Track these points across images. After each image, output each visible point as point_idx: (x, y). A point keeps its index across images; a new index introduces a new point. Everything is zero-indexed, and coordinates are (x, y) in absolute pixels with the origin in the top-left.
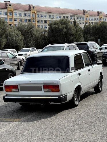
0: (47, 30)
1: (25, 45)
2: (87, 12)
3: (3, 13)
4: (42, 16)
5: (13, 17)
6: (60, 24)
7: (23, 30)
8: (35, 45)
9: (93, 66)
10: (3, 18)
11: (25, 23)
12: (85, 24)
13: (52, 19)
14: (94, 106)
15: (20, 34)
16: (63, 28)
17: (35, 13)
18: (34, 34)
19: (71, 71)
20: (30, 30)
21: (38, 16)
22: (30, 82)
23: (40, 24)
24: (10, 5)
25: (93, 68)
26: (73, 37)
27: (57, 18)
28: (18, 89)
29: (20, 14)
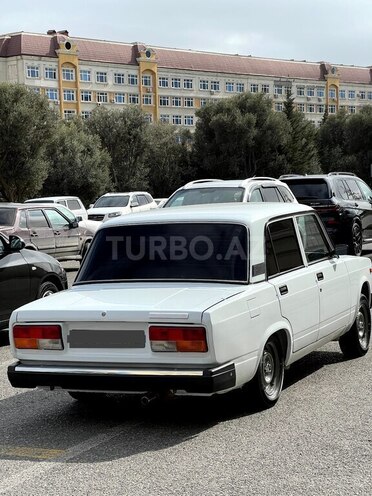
0: (192, 131)
1: (116, 184)
2: (333, 70)
3: (42, 72)
4: (176, 85)
5: (76, 87)
6: (238, 111)
7: (111, 130)
8: (149, 184)
9: (335, 259)
10: (43, 88)
11: (115, 108)
12: (326, 111)
13: (212, 94)
14: (334, 407)
15: (99, 145)
16: (249, 123)
17: (153, 73)
18: (146, 146)
19: (253, 279)
20: (133, 132)
21: (165, 84)
22: (104, 314)
23: (170, 112)
24: (68, 46)
25: (335, 267)
26: (281, 157)
27: (230, 89)
28: (60, 341)
29: (102, 78)
